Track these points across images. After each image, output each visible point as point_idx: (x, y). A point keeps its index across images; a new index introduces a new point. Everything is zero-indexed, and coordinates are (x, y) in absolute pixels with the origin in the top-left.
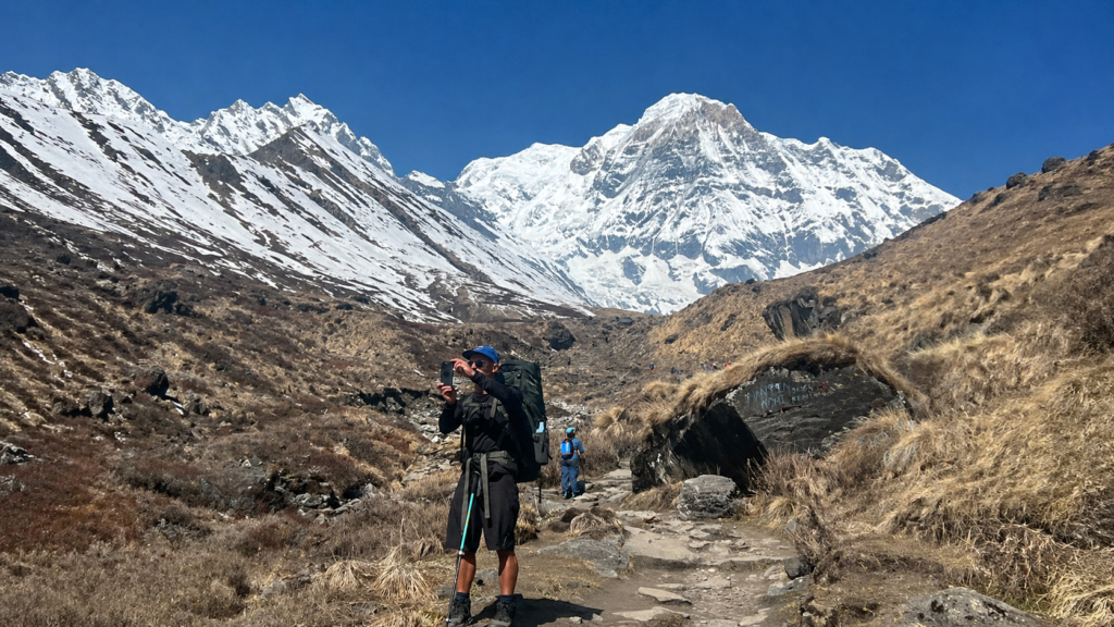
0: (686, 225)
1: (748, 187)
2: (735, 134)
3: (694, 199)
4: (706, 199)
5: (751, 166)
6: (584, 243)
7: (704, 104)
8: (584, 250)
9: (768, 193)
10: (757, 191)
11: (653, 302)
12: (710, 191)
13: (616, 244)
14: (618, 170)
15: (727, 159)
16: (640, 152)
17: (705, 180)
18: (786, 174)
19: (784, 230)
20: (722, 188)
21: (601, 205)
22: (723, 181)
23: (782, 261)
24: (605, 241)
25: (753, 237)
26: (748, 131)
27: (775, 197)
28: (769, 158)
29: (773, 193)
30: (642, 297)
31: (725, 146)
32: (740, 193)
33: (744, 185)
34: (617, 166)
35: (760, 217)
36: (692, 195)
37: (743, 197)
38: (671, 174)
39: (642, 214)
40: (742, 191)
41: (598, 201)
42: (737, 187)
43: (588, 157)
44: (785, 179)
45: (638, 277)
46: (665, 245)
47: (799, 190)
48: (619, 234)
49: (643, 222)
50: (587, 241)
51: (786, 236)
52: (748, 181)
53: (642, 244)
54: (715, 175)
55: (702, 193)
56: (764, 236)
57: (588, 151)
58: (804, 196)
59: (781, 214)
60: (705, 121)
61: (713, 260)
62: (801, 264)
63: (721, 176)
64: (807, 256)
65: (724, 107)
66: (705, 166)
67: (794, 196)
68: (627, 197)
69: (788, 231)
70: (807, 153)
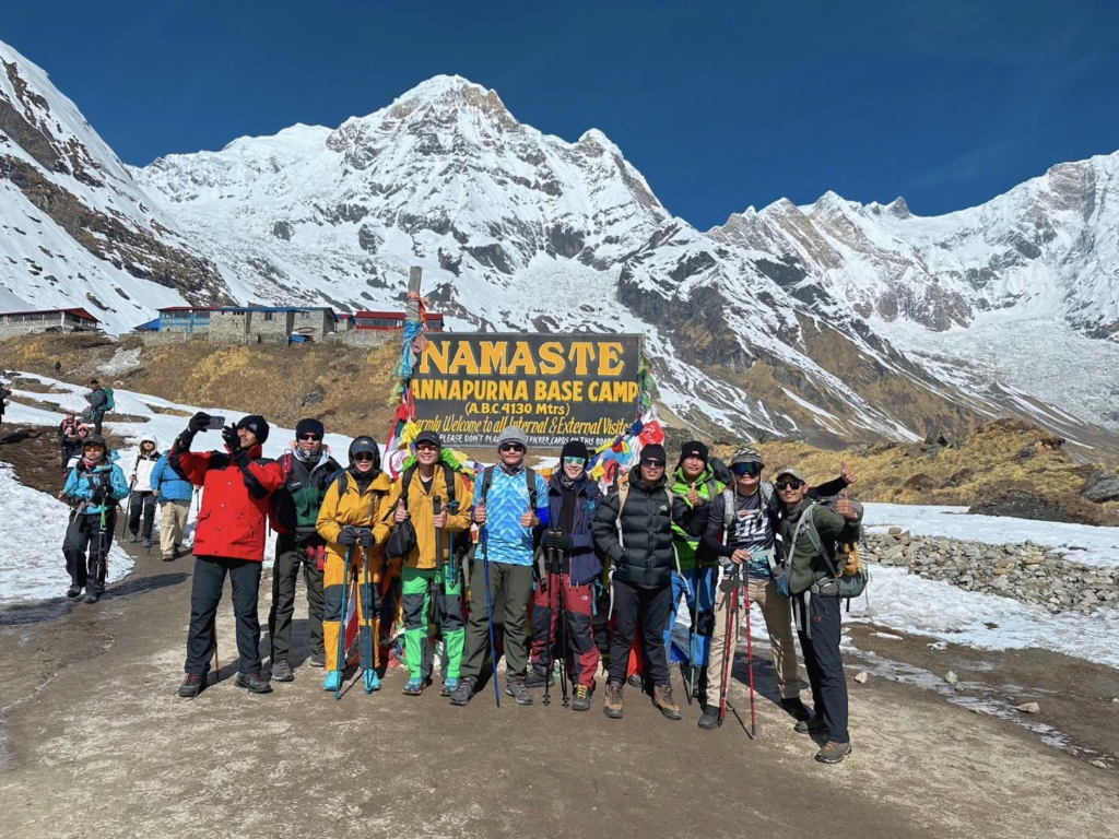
0: (436, 200)
1: (506, 174)
2: (496, 121)
3: (448, 176)
4: (462, 177)
5: (511, 156)
6: (322, 211)
7: (465, 86)
8: (321, 218)
9: (527, 184)
10: (516, 180)
11: (380, 271)
12: (466, 170)
13: (355, 214)
14: (370, 144)
15: (487, 144)
16: (395, 129)
17: (462, 159)
18: (545, 167)
19: (542, 220)
20: (479, 169)
21: (348, 176)
22: (481, 163)
23: (538, 251)
24: (345, 210)
25: (510, 221)
26: (510, 121)
27: (534, 188)
28: (530, 150)
29: (532, 185)
30: (368, 266)
31: (484, 130)
32: (498, 178)
33: (503, 172)
34: (370, 139)
35: (517, 204)
36: (446, 172)
37: (502, 183)
38: (425, 151)
39: (389, 187)
40: (502, 177)
41: (346, 172)
42: (495, 172)
43: (345, 135)
44: (545, 171)
45: (374, 247)
46: (410, 219)
47: (558, 182)
48: (361, 204)
49: (390, 194)
50: (325, 209)
51: (544, 226)
52: (507, 168)
53: (385, 216)
54: (472, 155)
55: (457, 172)
56: (520, 223)
57: (346, 129)
58: (562, 189)
59: (539, 205)
60: (465, 104)
61: (463, 238)
62: (558, 256)
63: (478, 158)
64: (564, 248)
65: (484, 92)
66: (462, 145)
67: (553, 189)
68: (376, 169)
69: (546, 221)
70: (567, 151)
